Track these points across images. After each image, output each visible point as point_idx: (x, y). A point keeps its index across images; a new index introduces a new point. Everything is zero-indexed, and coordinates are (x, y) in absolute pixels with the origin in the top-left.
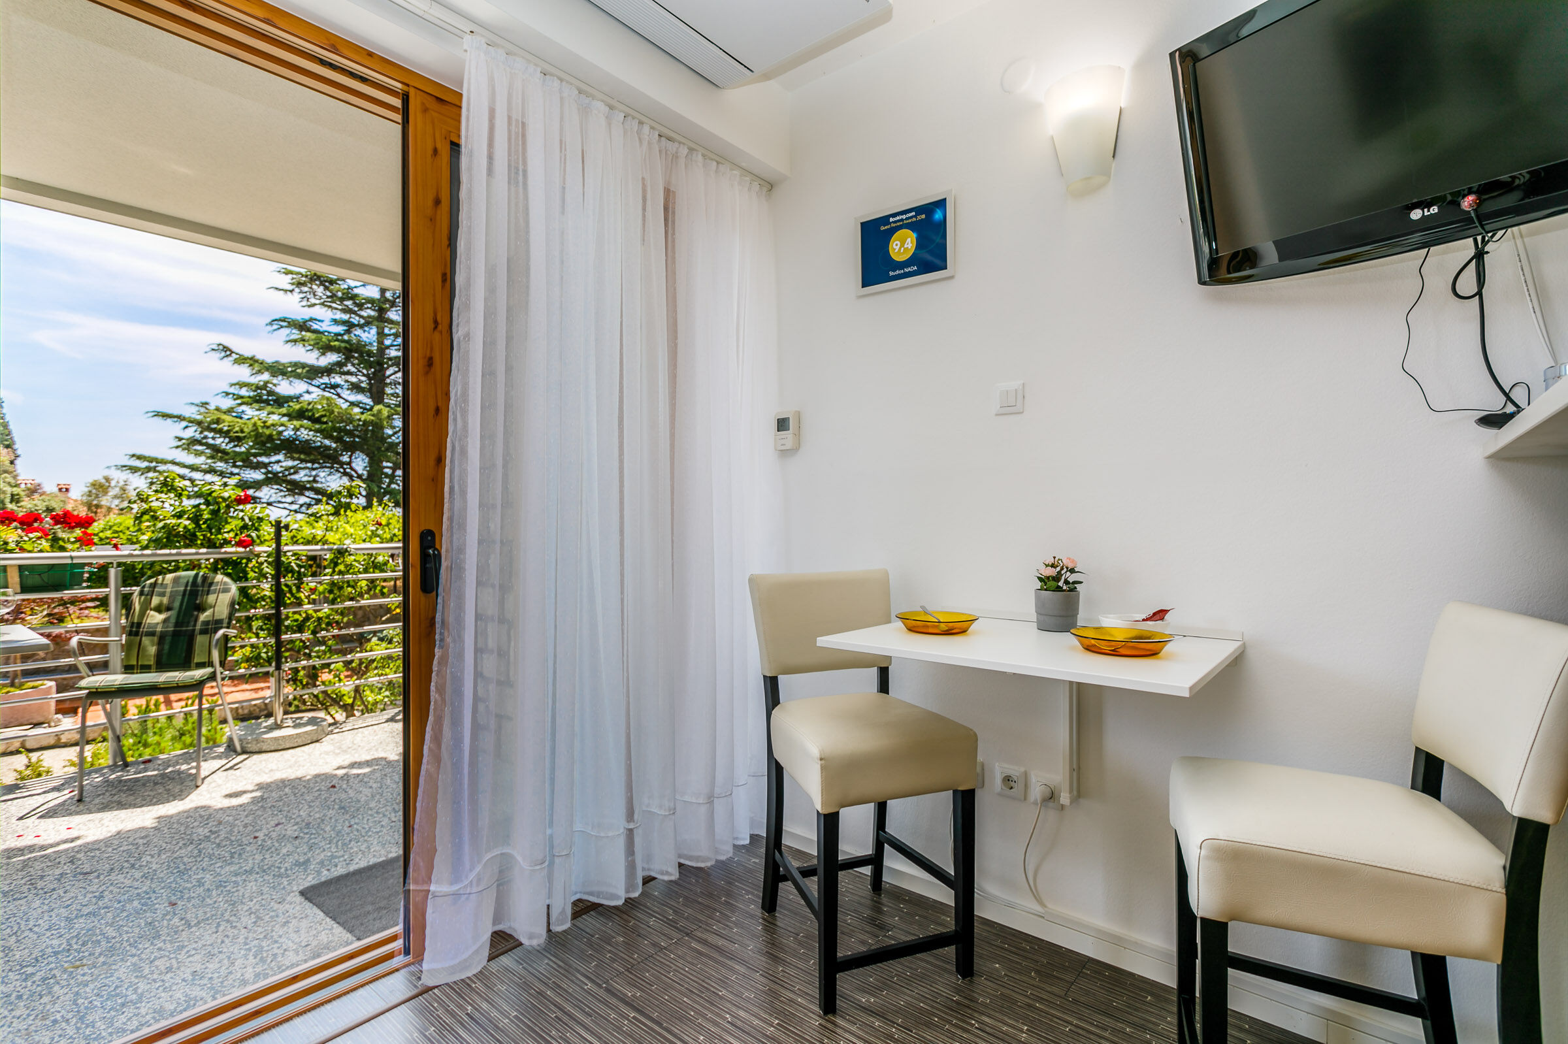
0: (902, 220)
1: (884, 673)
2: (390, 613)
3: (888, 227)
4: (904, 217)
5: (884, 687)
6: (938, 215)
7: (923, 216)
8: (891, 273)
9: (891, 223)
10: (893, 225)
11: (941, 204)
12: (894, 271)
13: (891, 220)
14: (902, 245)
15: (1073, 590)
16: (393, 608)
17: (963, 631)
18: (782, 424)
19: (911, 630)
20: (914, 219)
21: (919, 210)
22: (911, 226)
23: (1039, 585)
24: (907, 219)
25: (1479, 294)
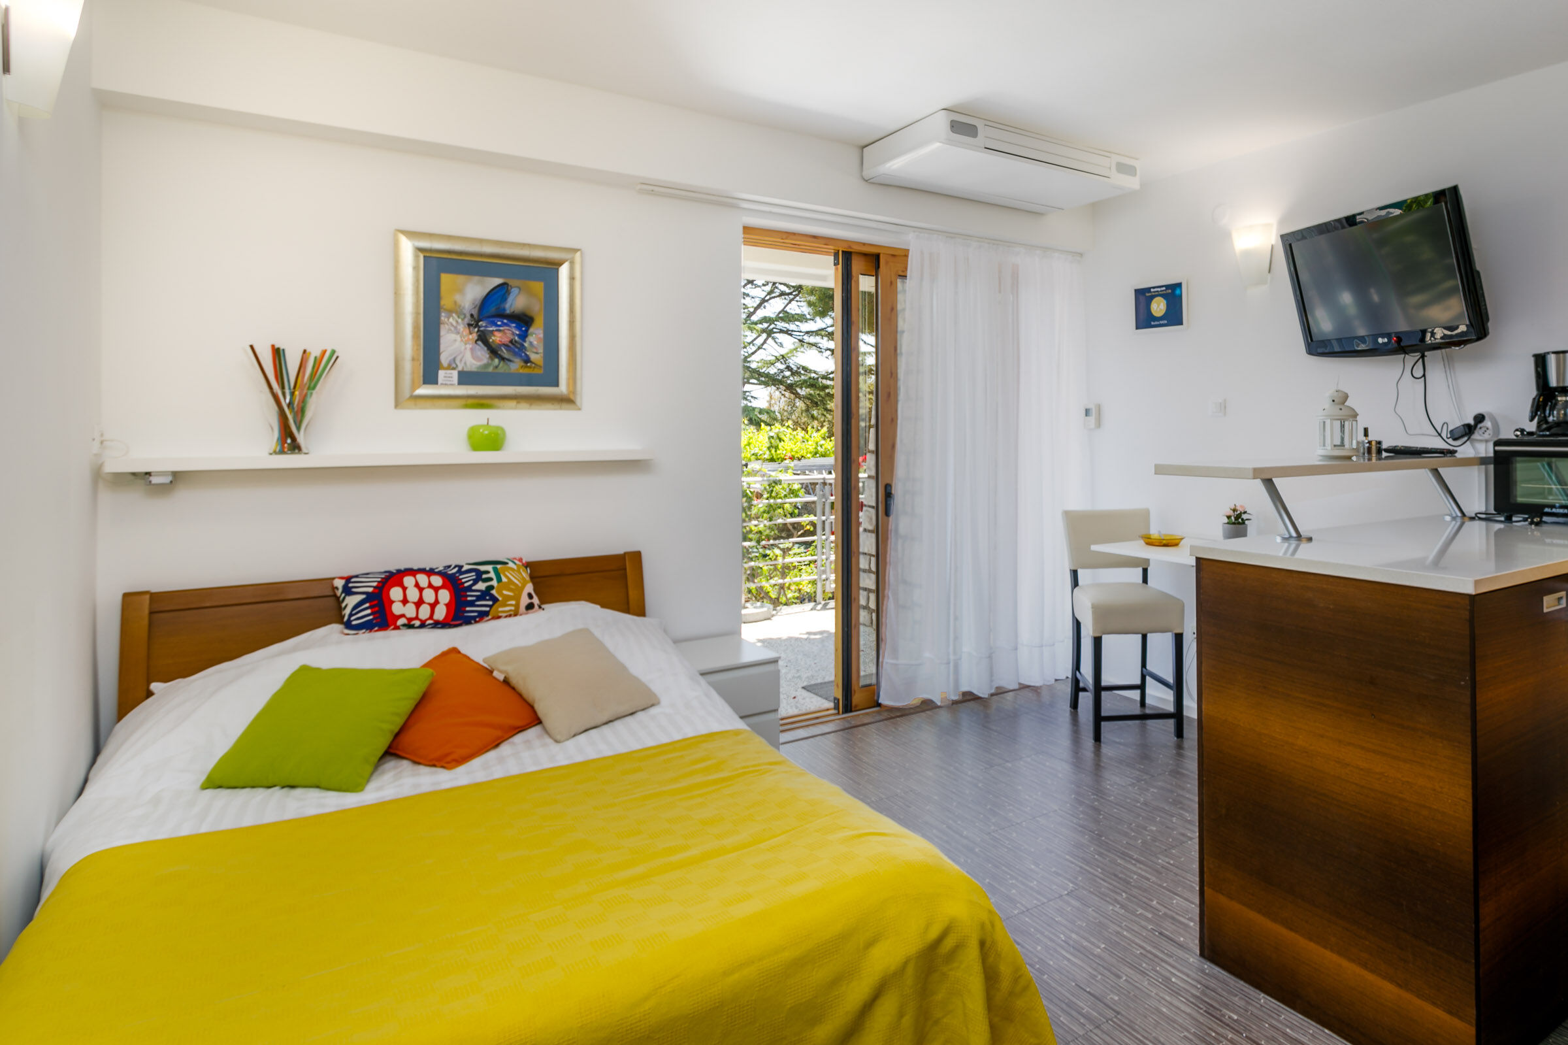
0: (1158, 291)
1: (1145, 571)
2: (803, 529)
3: (1150, 294)
4: (1159, 289)
5: (1145, 580)
6: (1178, 292)
7: (1170, 291)
8: (1152, 323)
9: (1151, 292)
10: (1153, 294)
11: (1179, 285)
12: (1154, 322)
13: (1152, 290)
14: (1158, 307)
15: (1244, 523)
16: (805, 525)
17: (1176, 545)
18: (1087, 412)
19: (1148, 544)
20: (1165, 292)
21: (1168, 287)
22: (1163, 296)
23: (1226, 520)
24: (1161, 291)
25: (1424, 375)
